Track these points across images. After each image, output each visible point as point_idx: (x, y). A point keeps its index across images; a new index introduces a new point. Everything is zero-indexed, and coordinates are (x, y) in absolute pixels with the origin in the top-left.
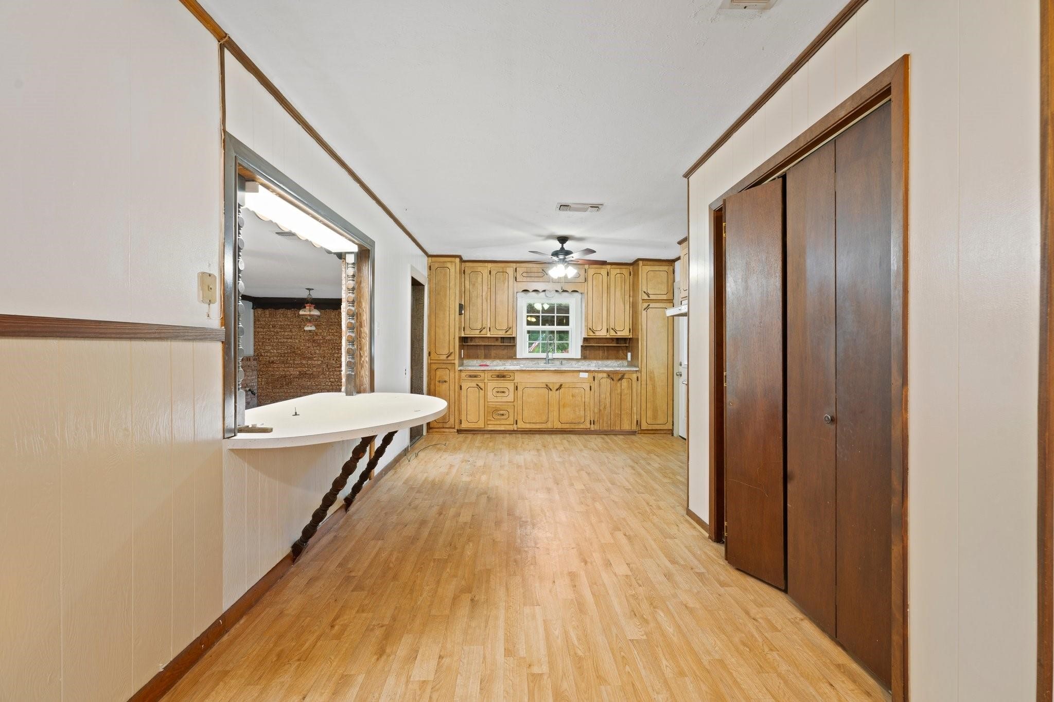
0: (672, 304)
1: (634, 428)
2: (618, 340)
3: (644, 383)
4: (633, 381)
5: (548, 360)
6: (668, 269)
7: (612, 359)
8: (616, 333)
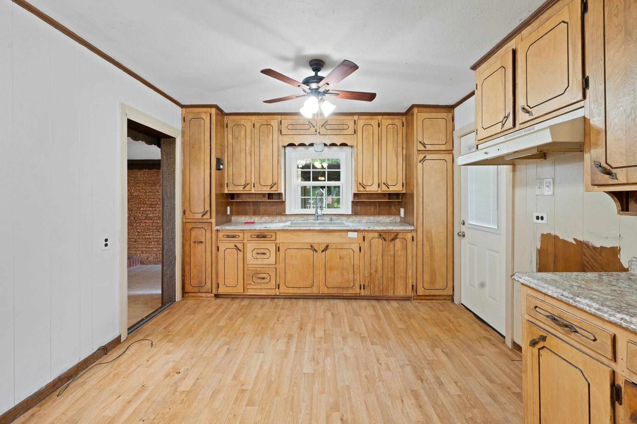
0: (452, 155)
1: (410, 293)
2: (390, 195)
3: (420, 243)
4: (408, 243)
5: (318, 216)
6: (447, 116)
7: (384, 214)
8: (388, 188)
